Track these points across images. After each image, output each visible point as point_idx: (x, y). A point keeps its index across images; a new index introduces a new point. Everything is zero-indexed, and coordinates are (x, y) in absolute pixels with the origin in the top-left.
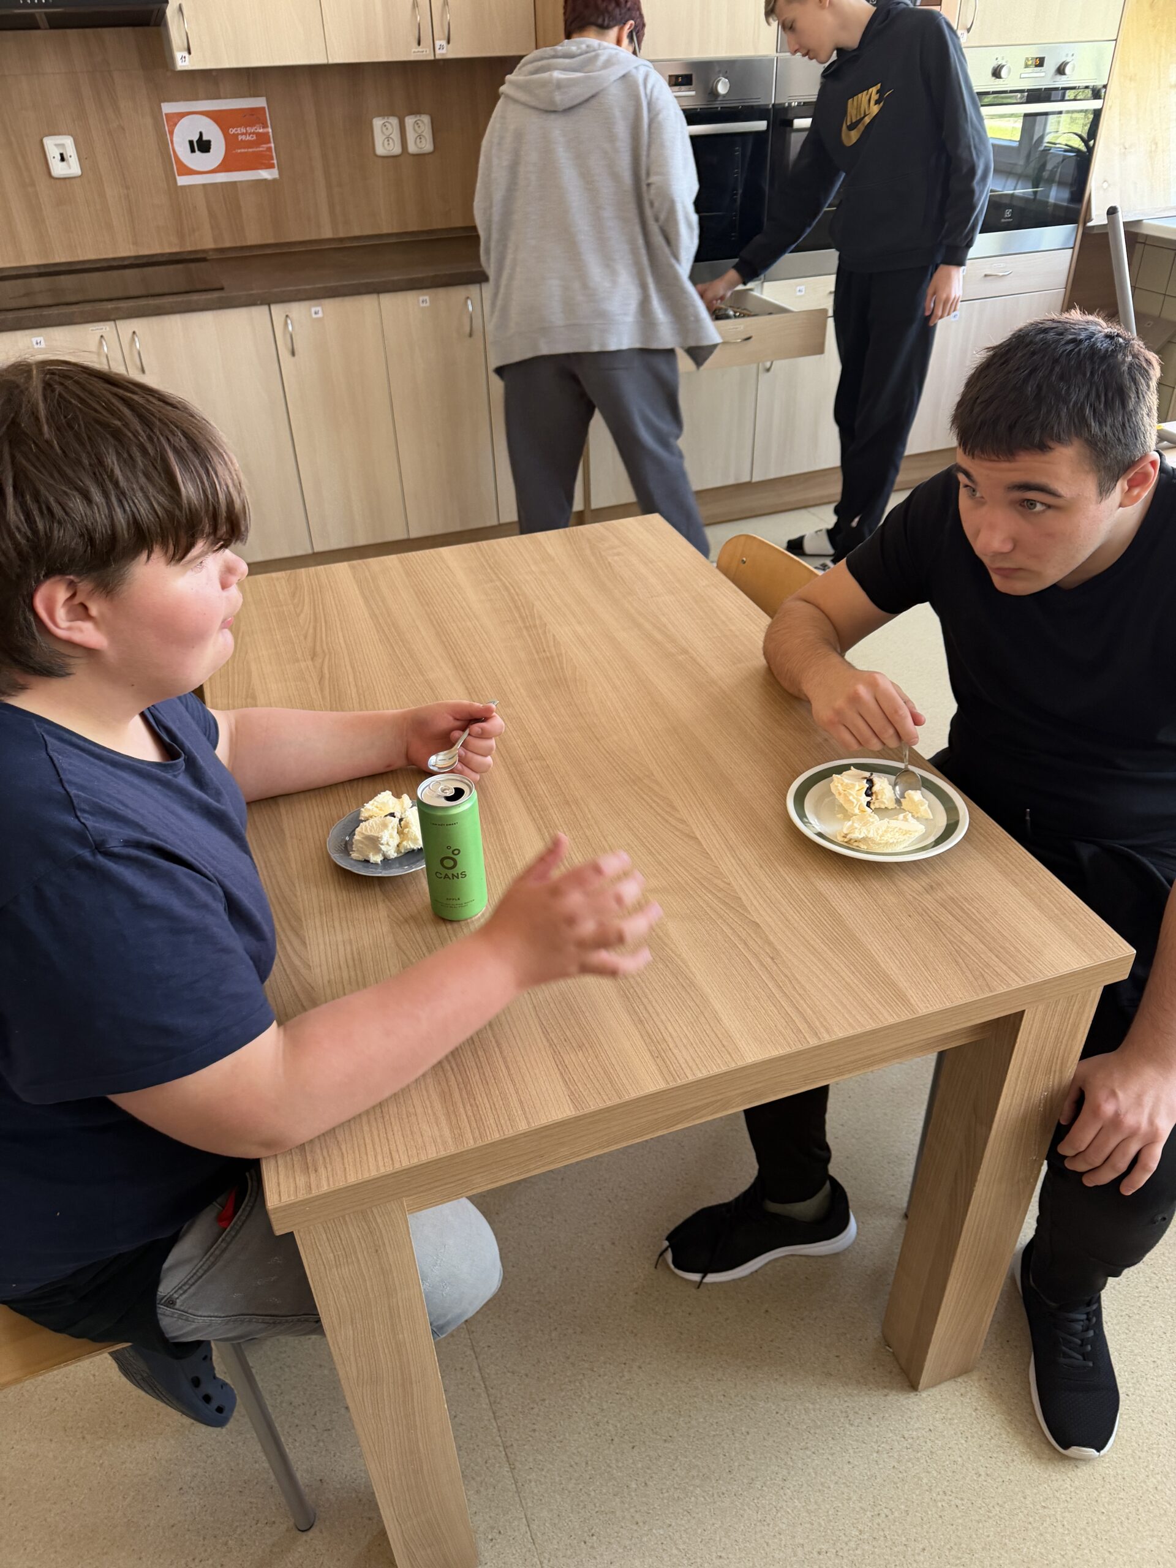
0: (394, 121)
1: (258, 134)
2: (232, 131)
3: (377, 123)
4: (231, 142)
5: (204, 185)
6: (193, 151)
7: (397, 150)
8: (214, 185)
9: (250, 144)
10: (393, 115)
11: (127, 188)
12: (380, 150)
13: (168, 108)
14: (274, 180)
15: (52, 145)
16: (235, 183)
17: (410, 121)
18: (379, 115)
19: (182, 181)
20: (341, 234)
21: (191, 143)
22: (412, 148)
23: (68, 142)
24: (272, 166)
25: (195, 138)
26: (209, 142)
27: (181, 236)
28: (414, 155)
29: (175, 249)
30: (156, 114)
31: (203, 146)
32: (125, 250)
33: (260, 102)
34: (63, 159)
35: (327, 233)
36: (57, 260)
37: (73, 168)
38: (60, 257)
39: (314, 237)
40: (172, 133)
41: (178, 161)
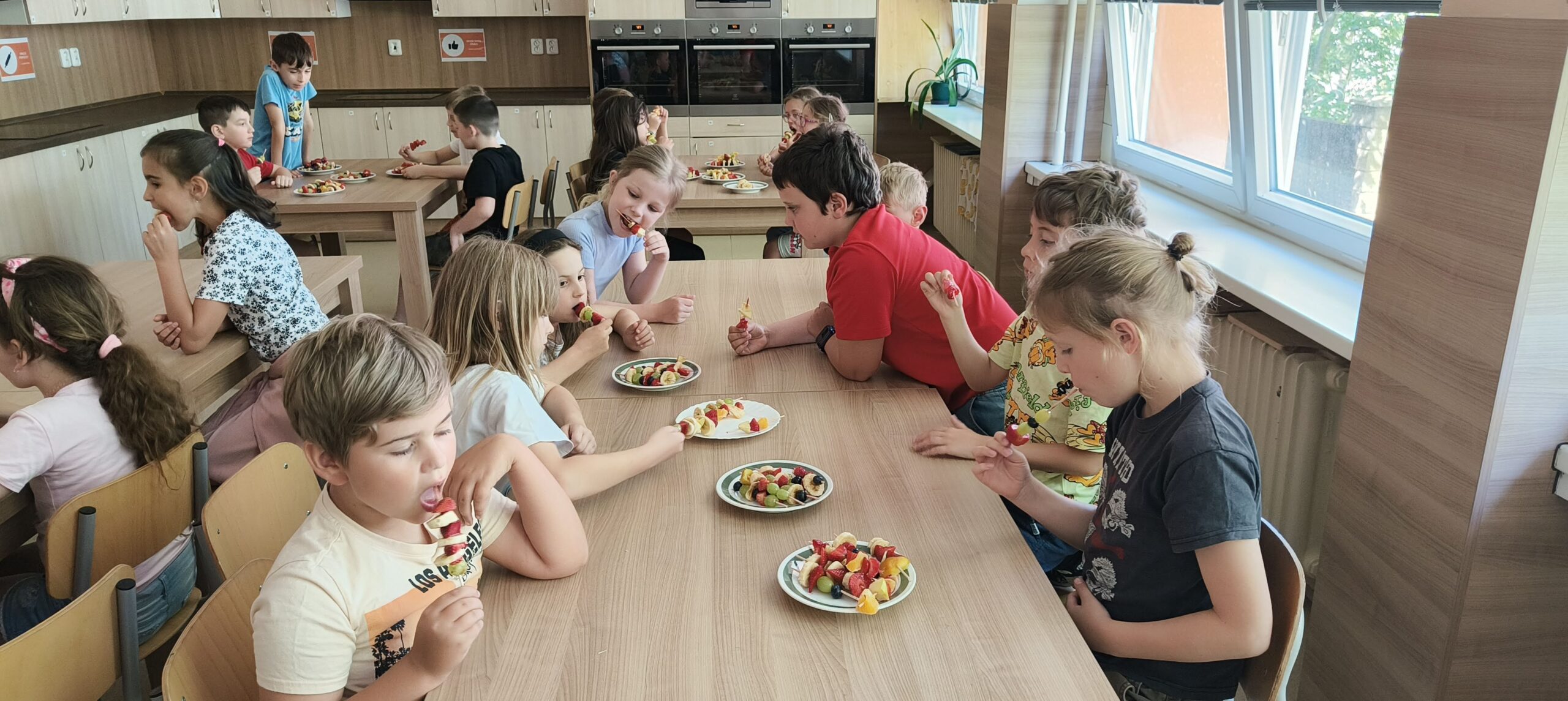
0: (541, 40)
1: (479, 43)
2: (468, 41)
3: (533, 41)
4: (467, 45)
5: (453, 62)
6: (450, 48)
7: (541, 52)
8: (458, 62)
9: (475, 47)
10: (540, 38)
11: (420, 61)
12: (533, 52)
13: (441, 31)
14: (485, 62)
15: (392, 43)
16: (467, 62)
17: (548, 41)
18: (534, 38)
19: (443, 60)
20: (514, 86)
21: (450, 45)
22: (548, 52)
23: (399, 43)
24: (484, 56)
25: (452, 43)
26: (457, 45)
27: (441, 83)
28: (548, 55)
29: (438, 87)
30: (436, 34)
31: (455, 46)
32: (416, 87)
33: (482, 31)
34: (395, 48)
35: (507, 85)
36: (387, 88)
37: (399, 52)
38: (388, 86)
39: (501, 86)
40: (442, 41)
41: (443, 52)
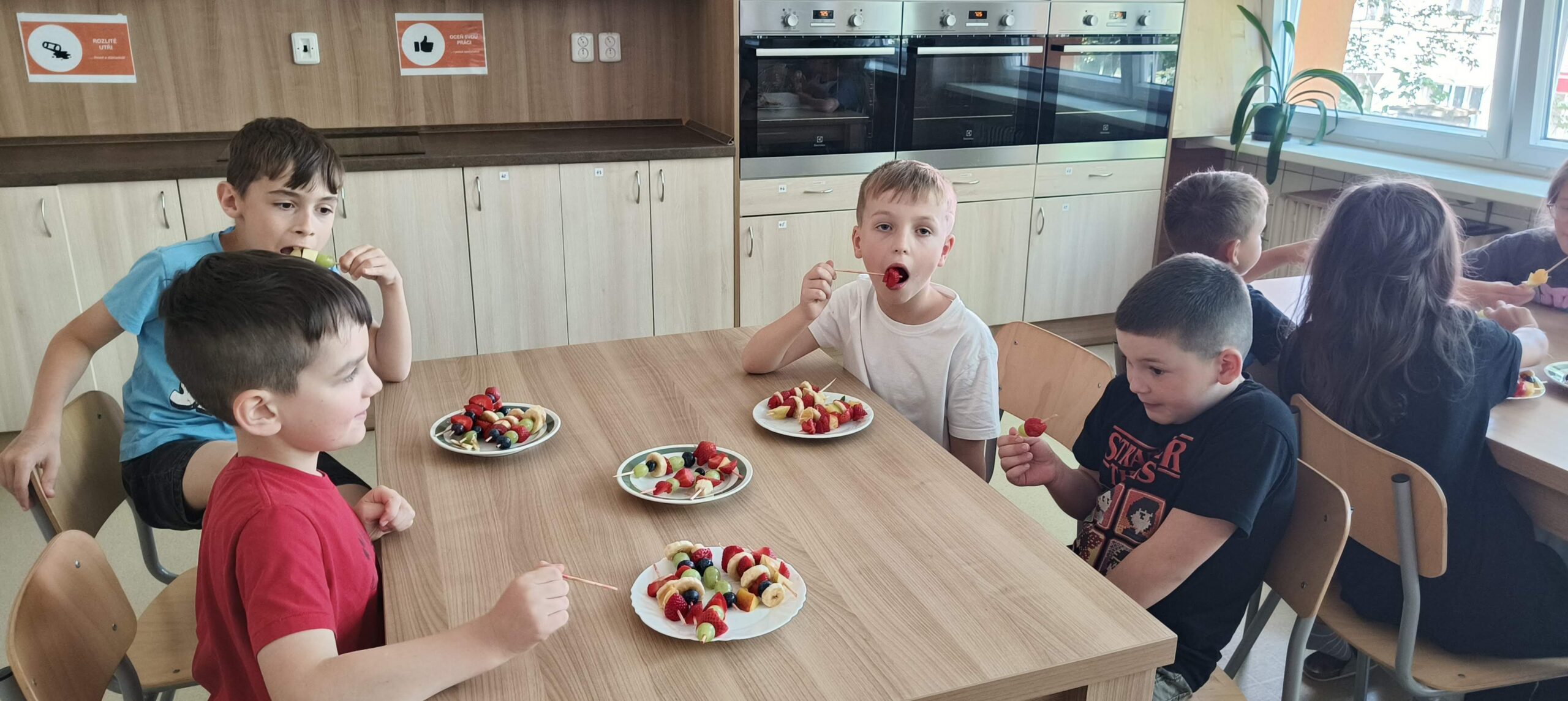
0: (590, 37)
1: (473, 40)
2: (452, 37)
3: (576, 37)
4: (450, 45)
5: (423, 77)
6: (417, 49)
7: (590, 57)
8: (432, 77)
9: (466, 47)
10: (588, 31)
11: (357, 74)
12: (576, 57)
13: (400, 17)
14: (483, 76)
15: (299, 40)
16: (449, 76)
17: (603, 37)
18: (577, 31)
20: (537, 120)
21: (416, 44)
23: (313, 39)
24: (482, 65)
25: (420, 40)
26: (431, 45)
27: (398, 115)
28: (604, 62)
29: (392, 125)
30: (390, 21)
31: (426, 46)
32: (349, 124)
33: (479, 17)
34: (305, 49)
35: (525, 118)
37: (314, 57)
39: (513, 121)
40: (401, 35)
41: (403, 56)
